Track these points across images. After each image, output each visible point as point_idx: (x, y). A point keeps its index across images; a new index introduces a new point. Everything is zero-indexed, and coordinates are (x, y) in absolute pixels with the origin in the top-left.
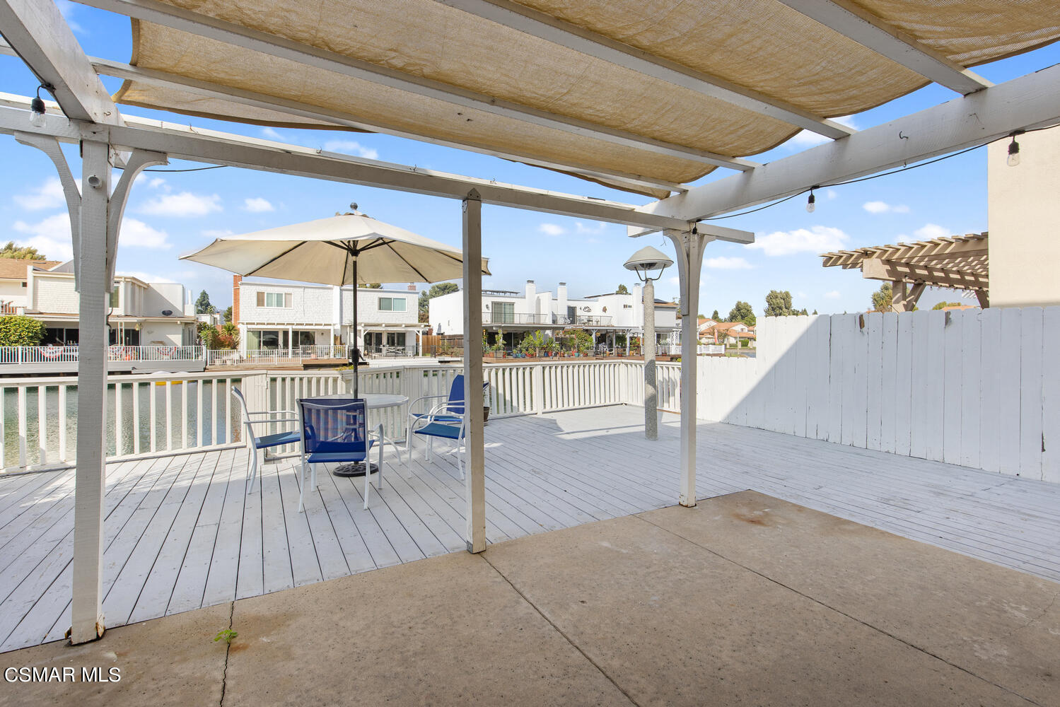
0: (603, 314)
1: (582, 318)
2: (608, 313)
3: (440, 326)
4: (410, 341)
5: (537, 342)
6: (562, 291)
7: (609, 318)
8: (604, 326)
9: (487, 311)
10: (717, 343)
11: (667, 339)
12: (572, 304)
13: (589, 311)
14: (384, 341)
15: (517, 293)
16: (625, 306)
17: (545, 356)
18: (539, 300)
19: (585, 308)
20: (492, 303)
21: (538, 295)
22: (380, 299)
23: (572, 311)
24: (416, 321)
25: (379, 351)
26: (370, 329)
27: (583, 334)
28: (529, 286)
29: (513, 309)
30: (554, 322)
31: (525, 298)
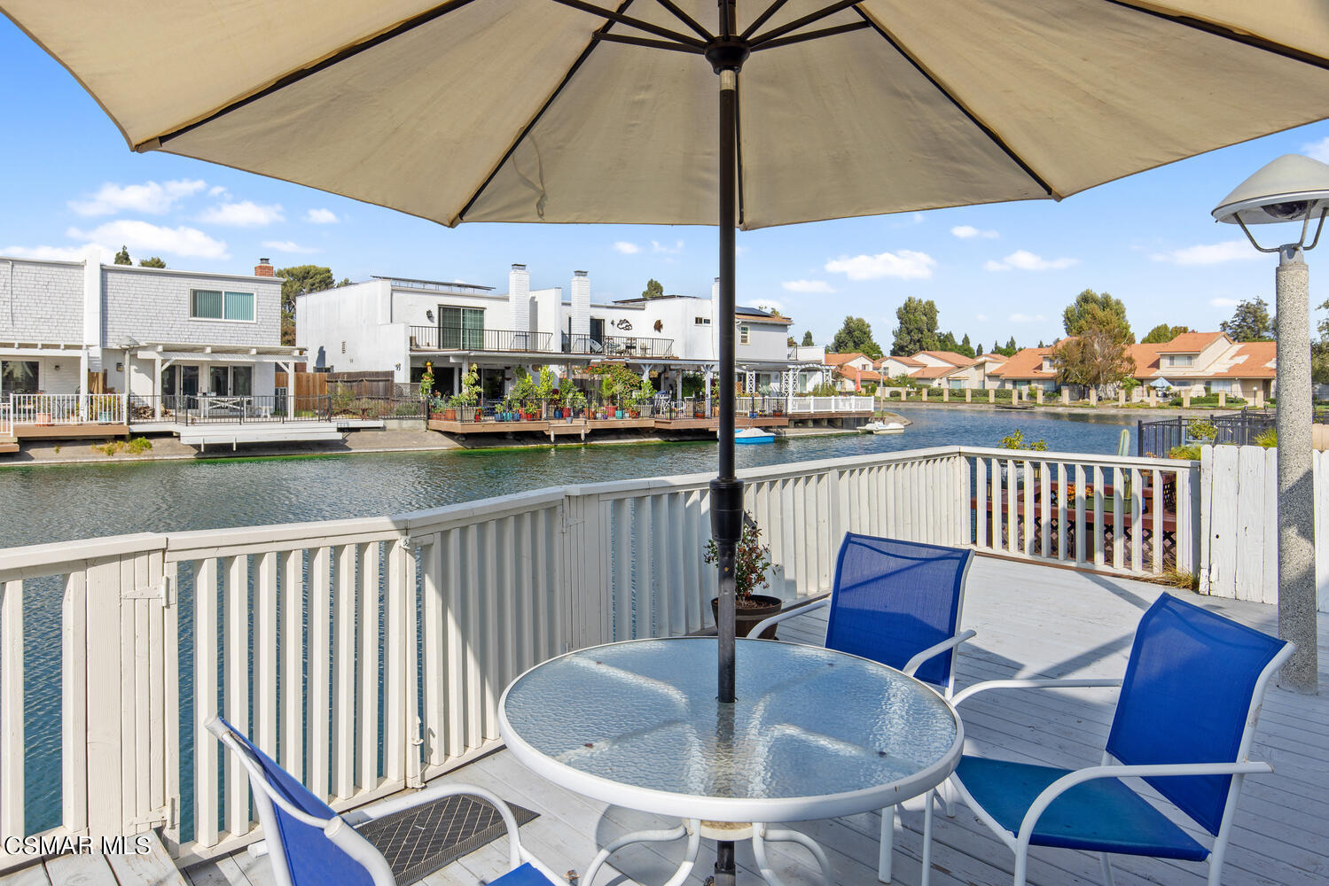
0: (656, 334)
1: (616, 341)
2: (664, 333)
3: (322, 353)
4: (263, 386)
5: (541, 390)
6: (579, 288)
7: (669, 342)
8: (660, 358)
9: (429, 323)
10: (864, 391)
11: (772, 384)
12: (599, 314)
13: (628, 327)
14: (205, 382)
15: (488, 289)
16: (699, 321)
17: (555, 417)
18: (534, 304)
19: (622, 322)
20: (440, 307)
21: (532, 294)
22: (195, 293)
23: (597, 327)
24: (275, 342)
25: (193, 404)
26: (175, 357)
27: (627, 374)
28: (514, 277)
29: (482, 320)
30: (566, 347)
31: (507, 299)
